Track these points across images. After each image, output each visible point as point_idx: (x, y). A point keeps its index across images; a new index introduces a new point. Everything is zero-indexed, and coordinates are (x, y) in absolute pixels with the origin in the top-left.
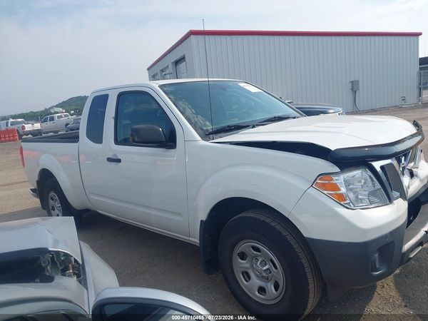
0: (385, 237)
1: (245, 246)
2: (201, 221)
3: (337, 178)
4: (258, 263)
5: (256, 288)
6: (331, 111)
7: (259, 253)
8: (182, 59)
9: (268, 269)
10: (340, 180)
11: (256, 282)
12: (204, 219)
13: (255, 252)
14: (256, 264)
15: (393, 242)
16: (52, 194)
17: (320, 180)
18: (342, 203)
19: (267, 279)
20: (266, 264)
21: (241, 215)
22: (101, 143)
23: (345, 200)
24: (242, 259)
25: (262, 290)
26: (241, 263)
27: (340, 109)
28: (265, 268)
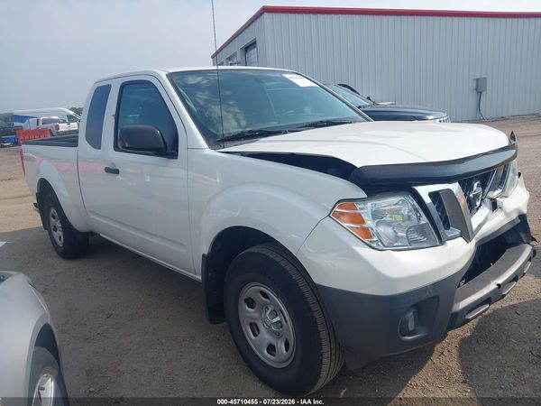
0: (425, 289)
1: (252, 290)
2: (203, 255)
3: (362, 206)
4: (268, 313)
5: (265, 346)
6: (430, 117)
7: (268, 300)
8: (253, 45)
9: (279, 322)
10: (366, 209)
11: (266, 337)
12: (206, 253)
13: (264, 299)
14: (265, 315)
15: (437, 297)
16: (53, 211)
17: (340, 207)
18: (366, 241)
19: (278, 335)
20: (276, 316)
21: (249, 250)
22: (100, 148)
23: (371, 237)
24: (249, 307)
25: (271, 348)
26: (248, 312)
27: (444, 115)
28: (275, 320)
